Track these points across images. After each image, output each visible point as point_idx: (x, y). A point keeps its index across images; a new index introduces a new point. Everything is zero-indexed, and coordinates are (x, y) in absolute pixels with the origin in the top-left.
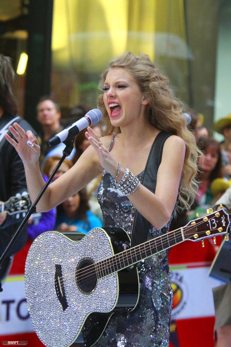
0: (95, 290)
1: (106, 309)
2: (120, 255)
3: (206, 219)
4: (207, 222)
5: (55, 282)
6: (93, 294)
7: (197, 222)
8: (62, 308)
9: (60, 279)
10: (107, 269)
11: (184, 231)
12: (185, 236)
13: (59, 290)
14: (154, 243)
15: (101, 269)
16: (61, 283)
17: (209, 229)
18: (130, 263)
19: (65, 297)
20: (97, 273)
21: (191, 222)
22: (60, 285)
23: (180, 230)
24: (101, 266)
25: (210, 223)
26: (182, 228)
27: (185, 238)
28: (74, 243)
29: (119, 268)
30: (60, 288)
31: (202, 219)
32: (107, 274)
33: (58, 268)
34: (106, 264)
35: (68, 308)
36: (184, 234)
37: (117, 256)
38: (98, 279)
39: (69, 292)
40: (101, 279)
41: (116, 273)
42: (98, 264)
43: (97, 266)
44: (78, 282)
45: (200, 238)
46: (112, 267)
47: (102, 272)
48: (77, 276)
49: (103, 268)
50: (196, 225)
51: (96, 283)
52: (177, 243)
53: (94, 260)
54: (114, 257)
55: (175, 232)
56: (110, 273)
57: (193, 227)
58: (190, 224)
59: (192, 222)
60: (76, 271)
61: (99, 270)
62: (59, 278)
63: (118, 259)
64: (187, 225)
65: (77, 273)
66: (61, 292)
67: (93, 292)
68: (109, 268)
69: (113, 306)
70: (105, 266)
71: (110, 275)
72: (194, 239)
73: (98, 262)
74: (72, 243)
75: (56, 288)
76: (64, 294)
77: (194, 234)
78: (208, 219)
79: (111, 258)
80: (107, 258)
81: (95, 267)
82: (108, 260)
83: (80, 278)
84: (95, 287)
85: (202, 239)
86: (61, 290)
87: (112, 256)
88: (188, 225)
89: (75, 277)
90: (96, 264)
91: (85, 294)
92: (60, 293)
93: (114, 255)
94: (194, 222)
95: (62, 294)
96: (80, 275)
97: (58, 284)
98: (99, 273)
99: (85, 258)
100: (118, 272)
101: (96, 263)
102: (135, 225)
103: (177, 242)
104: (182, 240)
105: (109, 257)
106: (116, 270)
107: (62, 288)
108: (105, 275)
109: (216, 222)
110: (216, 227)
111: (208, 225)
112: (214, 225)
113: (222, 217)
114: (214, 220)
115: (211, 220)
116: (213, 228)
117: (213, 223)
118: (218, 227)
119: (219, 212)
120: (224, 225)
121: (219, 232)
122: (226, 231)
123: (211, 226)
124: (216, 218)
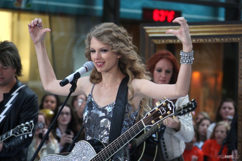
3: (156, 109)
4: (159, 111)
7: (151, 113)
11: (144, 121)
17: (161, 115)
21: (147, 114)
23: (141, 121)
25: (161, 111)
27: (146, 125)
37: (99, 154)
45: (156, 123)
50: (151, 115)
52: (141, 130)
55: (138, 124)
57: (149, 117)
72: (152, 124)
77: (151, 121)
78: (159, 108)
88: (146, 117)
94: (150, 113)
103: (136, 134)
109: (164, 109)
110: (165, 112)
111: (159, 113)
112: (164, 111)
113: (168, 105)
114: (163, 108)
115: (160, 109)
116: (164, 113)
117: (163, 110)
118: (167, 112)
119: (165, 102)
120: (171, 109)
121: (168, 115)
122: (173, 113)
123: (161, 113)
124: (164, 107)
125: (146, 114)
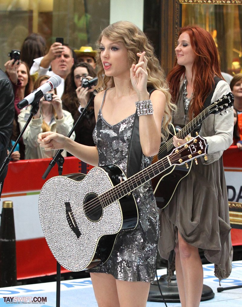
0: (102, 217)
1: (114, 231)
2: (119, 186)
3: (186, 146)
4: (188, 148)
5: (67, 216)
6: (101, 221)
7: (179, 149)
8: (76, 236)
9: (71, 214)
10: (109, 199)
11: (170, 158)
12: (171, 162)
13: (71, 222)
14: (147, 172)
15: (105, 200)
16: (72, 216)
17: (190, 153)
18: (129, 191)
19: (77, 227)
20: (102, 203)
22: (71, 218)
23: (167, 158)
24: (104, 197)
25: (190, 149)
26: (168, 156)
27: (172, 164)
28: (78, 183)
29: (120, 196)
30: (72, 220)
31: (183, 147)
32: (111, 203)
33: (68, 205)
34: (108, 195)
35: (81, 235)
36: (171, 161)
37: (117, 187)
38: (104, 208)
39: (79, 223)
40: (106, 208)
41: (117, 201)
42: (101, 196)
43: (101, 198)
44: (86, 214)
45: (184, 162)
46: (114, 197)
47: (105, 202)
48: (85, 209)
49: (107, 199)
50: (179, 152)
51: (102, 211)
52: (166, 168)
53: (97, 193)
54: (114, 189)
55: (163, 160)
56: (113, 201)
57: (176, 154)
58: (174, 152)
59: (175, 150)
60: (83, 205)
61: (103, 201)
62: (69, 213)
63: (117, 189)
64: (172, 153)
65: (85, 206)
66: (74, 224)
67: (101, 219)
68: (112, 198)
69: (120, 228)
70: (108, 197)
71: (113, 203)
72: (179, 163)
73: (101, 194)
74: (76, 183)
75: (68, 222)
76: (76, 225)
77: (179, 160)
78: (188, 145)
79: (111, 190)
80: (108, 190)
81: (99, 199)
82: (109, 191)
83: (87, 210)
84: (102, 215)
85: (186, 163)
86: (73, 222)
87: (112, 188)
89: (83, 210)
90: (99, 197)
91: (94, 222)
92: (72, 225)
93: (113, 187)
94: (177, 150)
95: (74, 225)
96: (87, 208)
97: (70, 218)
98: (104, 203)
99: (89, 193)
100: (119, 200)
101: (99, 195)
102: (130, 160)
104: (170, 166)
105: (110, 189)
106: (117, 198)
107: (74, 221)
108: (109, 204)
109: (195, 147)
110: (196, 151)
111: (188, 150)
112: (194, 150)
113: (199, 143)
114: (193, 145)
115: (190, 146)
116: (194, 152)
117: (193, 148)
118: (197, 151)
119: (196, 138)
120: (202, 148)
121: (199, 155)
122: (204, 153)
123: (191, 151)
124: (195, 144)
125: (173, 150)
